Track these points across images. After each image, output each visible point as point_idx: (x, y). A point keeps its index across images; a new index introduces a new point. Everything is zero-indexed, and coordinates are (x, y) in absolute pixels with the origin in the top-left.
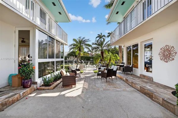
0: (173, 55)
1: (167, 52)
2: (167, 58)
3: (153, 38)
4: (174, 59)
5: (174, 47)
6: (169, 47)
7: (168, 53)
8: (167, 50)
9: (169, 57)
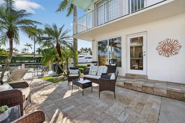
0: (177, 49)
1: (168, 46)
2: (169, 53)
3: (146, 31)
4: (178, 53)
5: (177, 41)
6: (170, 41)
7: (169, 48)
8: (168, 44)
9: (171, 51)
